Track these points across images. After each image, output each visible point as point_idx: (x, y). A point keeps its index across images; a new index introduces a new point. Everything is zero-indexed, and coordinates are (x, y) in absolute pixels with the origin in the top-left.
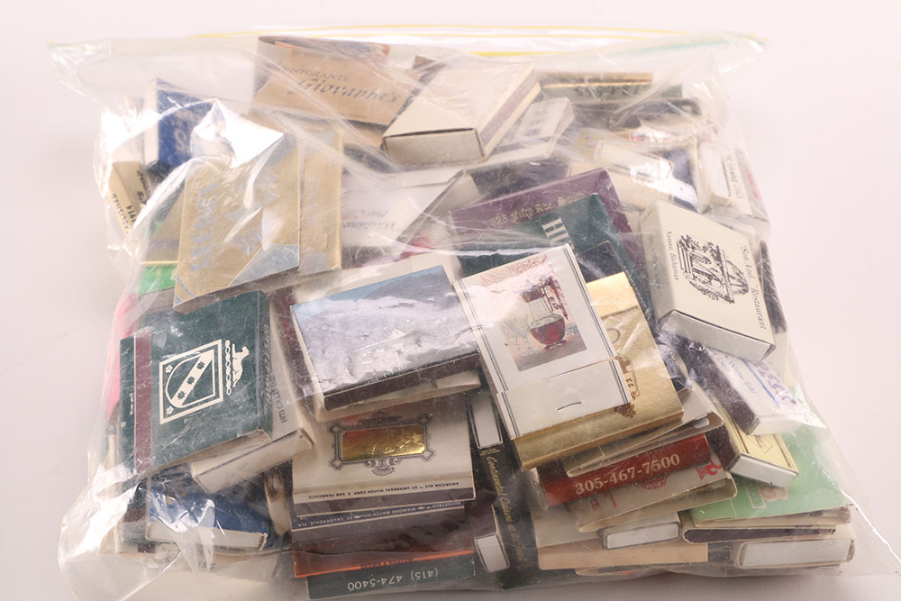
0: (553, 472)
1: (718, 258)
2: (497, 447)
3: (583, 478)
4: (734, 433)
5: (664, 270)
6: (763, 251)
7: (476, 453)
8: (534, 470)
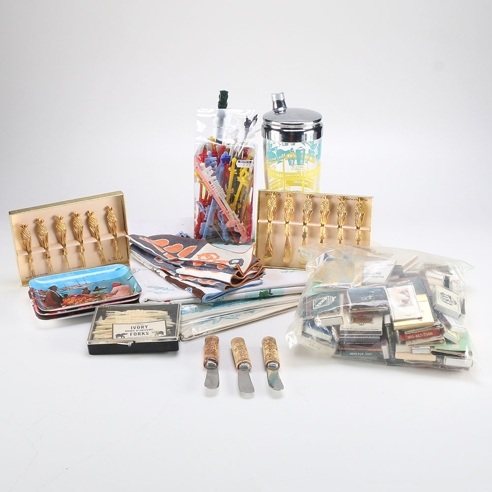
0: (402, 332)
1: (450, 298)
2: (389, 324)
3: (408, 335)
4: (445, 329)
5: (436, 297)
6: (464, 301)
7: (384, 324)
8: (397, 331)
